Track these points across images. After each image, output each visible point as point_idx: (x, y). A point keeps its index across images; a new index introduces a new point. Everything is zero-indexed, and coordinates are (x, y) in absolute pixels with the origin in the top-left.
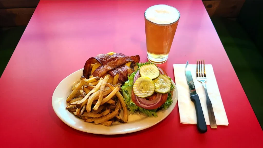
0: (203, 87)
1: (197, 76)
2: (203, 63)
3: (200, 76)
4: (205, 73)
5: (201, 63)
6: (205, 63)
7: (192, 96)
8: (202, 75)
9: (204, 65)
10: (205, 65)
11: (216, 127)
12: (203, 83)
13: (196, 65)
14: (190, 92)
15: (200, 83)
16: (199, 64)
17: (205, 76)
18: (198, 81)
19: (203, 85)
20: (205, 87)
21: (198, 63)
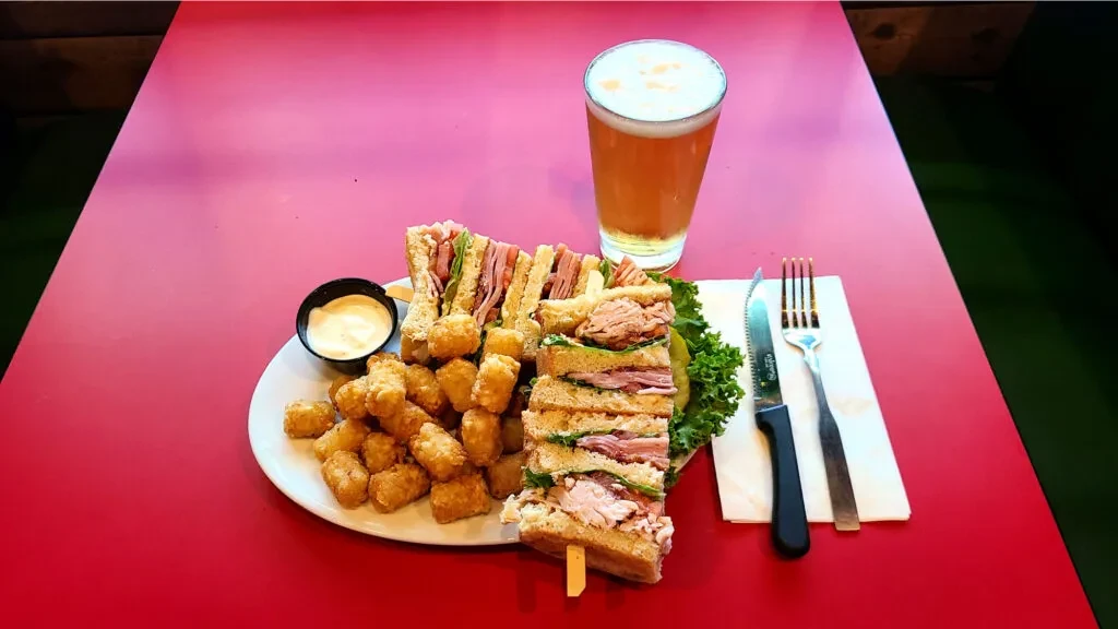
0: (807, 365)
1: (785, 325)
3: (796, 325)
4: (817, 310)
5: (798, 272)
6: (815, 273)
7: (763, 410)
8: (804, 317)
9: (811, 280)
10: (815, 279)
11: (857, 528)
12: (809, 352)
13: (780, 281)
14: (755, 395)
15: (797, 354)
16: (791, 274)
17: (816, 324)
18: (788, 342)
19: (806, 359)
21: (789, 272)
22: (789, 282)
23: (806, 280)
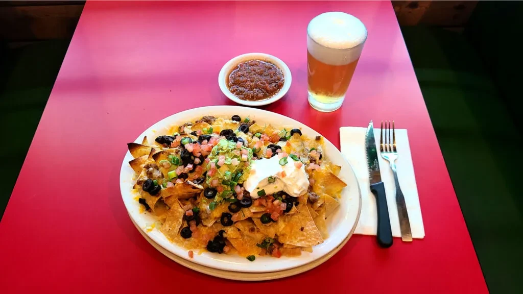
0: (391, 168)
1: (382, 151)
2: (391, 126)
3: (386, 150)
4: (395, 145)
5: (388, 126)
6: (395, 127)
7: (373, 184)
8: (386, 148)
9: (394, 131)
11: (411, 240)
12: (392, 162)
13: (380, 130)
14: (370, 178)
17: (395, 150)
18: (383, 158)
19: (390, 165)
20: (393, 169)
21: (384, 126)
22: (384, 130)
23: (391, 130)
